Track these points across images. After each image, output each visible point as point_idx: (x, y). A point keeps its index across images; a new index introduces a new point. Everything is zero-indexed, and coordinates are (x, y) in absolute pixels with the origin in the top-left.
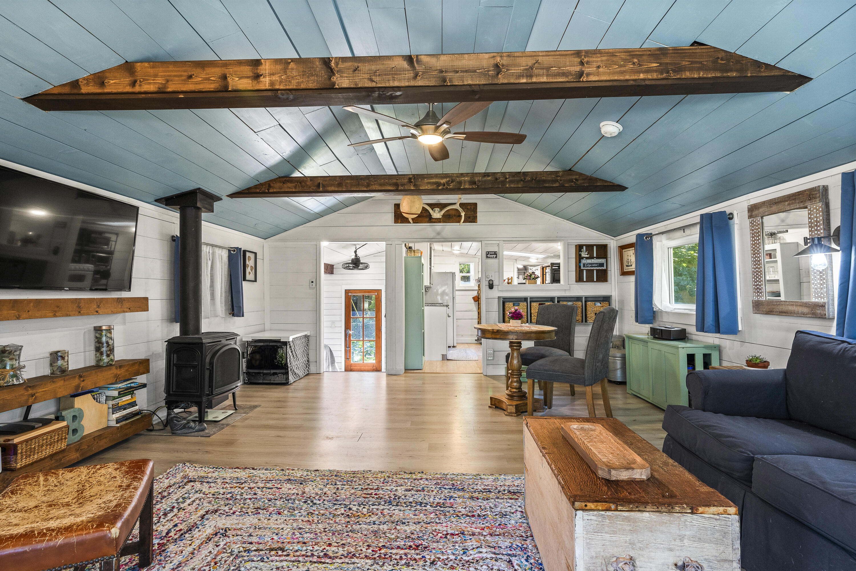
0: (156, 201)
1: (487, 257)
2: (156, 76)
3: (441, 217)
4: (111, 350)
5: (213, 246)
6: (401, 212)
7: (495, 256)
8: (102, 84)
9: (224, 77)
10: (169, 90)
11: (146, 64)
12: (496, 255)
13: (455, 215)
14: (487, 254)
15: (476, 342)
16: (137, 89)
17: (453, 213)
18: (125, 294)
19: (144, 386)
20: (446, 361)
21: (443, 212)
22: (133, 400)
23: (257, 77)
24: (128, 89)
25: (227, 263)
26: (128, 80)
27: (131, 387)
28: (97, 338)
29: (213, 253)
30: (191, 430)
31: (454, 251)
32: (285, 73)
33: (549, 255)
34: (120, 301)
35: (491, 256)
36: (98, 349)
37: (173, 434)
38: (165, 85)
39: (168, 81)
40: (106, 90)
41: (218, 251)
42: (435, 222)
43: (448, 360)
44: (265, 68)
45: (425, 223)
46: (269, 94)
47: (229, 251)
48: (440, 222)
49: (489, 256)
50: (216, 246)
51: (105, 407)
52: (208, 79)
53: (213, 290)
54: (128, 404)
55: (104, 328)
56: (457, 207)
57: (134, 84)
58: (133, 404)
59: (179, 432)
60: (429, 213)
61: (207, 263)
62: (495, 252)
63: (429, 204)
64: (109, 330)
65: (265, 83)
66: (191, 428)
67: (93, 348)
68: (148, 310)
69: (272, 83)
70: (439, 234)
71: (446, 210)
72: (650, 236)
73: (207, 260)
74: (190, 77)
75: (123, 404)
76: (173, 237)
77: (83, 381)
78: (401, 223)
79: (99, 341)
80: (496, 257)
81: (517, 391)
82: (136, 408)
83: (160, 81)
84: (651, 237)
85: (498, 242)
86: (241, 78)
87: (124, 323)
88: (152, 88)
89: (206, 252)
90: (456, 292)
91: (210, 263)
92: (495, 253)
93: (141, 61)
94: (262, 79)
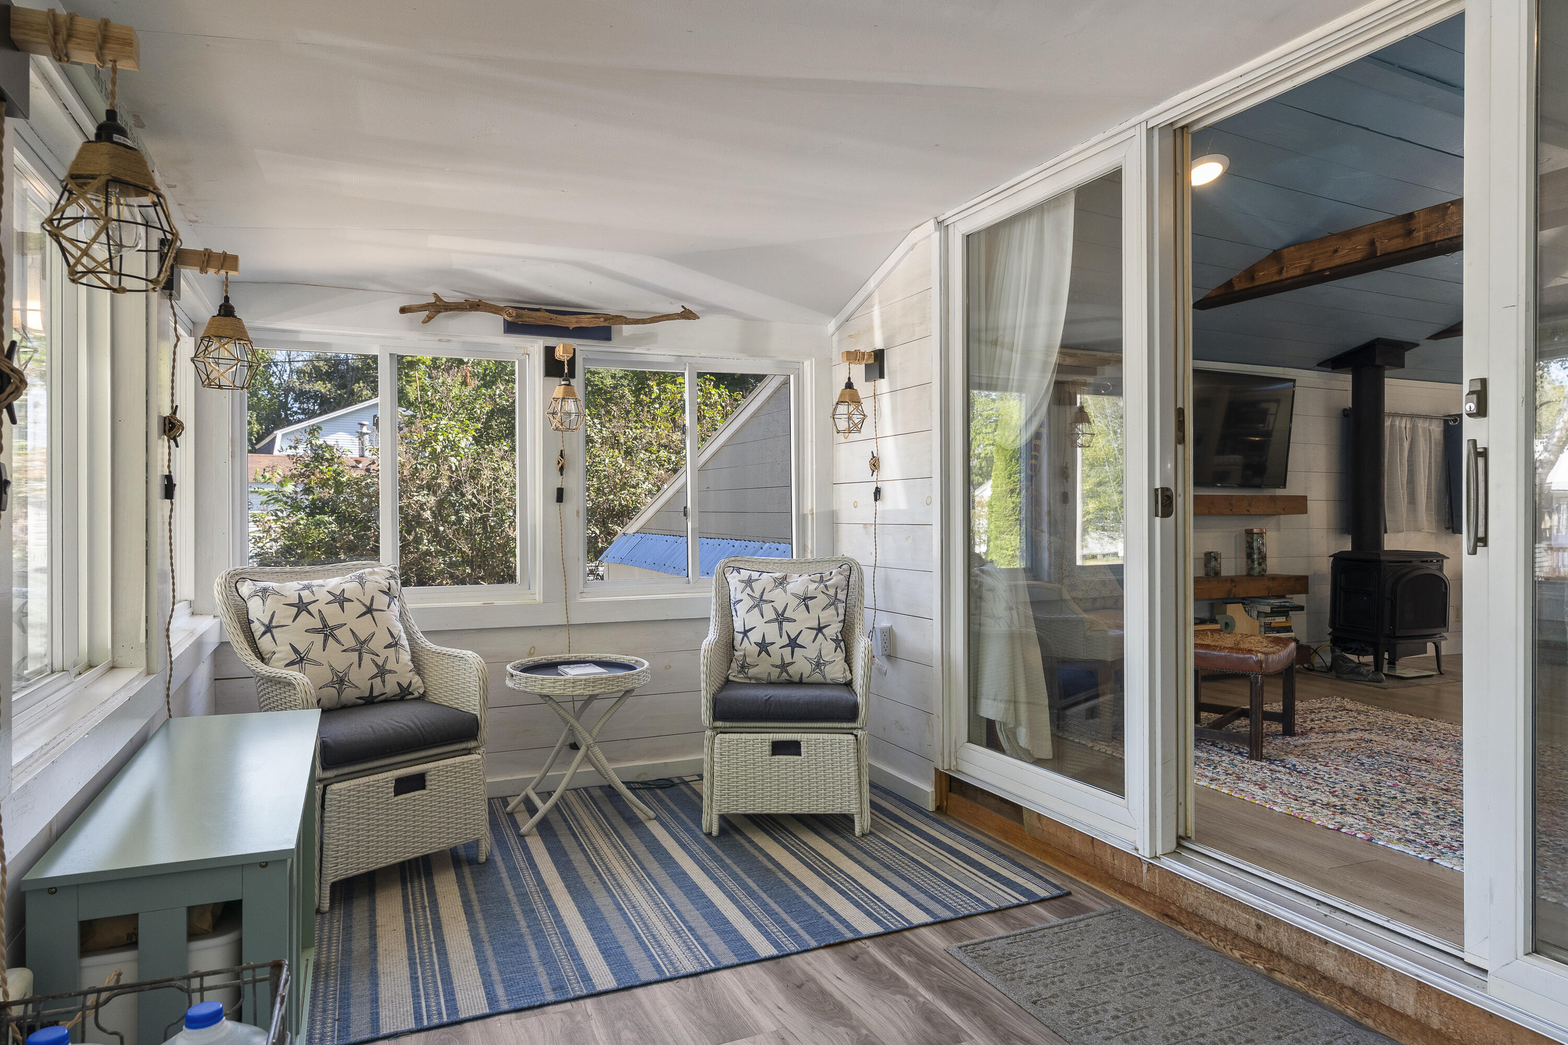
0: (1319, 365)
2: (1302, 258)
4: (1263, 558)
5: (1412, 416)
8: (1252, 278)
9: (1372, 243)
10: (1315, 269)
11: (1292, 249)
16: (1285, 275)
18: (1280, 492)
19: (1301, 608)
22: (1288, 625)
23: (1409, 233)
24: (1276, 278)
25: (1442, 442)
26: (1275, 269)
27: (1285, 607)
28: (1248, 542)
29: (1414, 429)
30: (1362, 678)
32: (1444, 220)
34: (1273, 499)
36: (1250, 556)
37: (1338, 678)
38: (1310, 267)
39: (1313, 261)
40: (1256, 284)
41: (1421, 424)
44: (1419, 223)
46: (1425, 248)
47: (1446, 422)
50: (1419, 416)
51: (1257, 623)
52: (1355, 249)
53: (1413, 488)
54: (1283, 627)
55: (1255, 531)
57: (1280, 271)
58: (1288, 629)
59: (1345, 676)
61: (1401, 445)
64: (1261, 534)
65: (1419, 237)
66: (1361, 674)
67: (1244, 555)
68: (1306, 513)
69: (1427, 236)
73: (1401, 439)
74: (1336, 251)
75: (1277, 625)
76: (1345, 410)
77: (1235, 586)
79: (1250, 546)
82: (1292, 634)
83: (1306, 262)
86: (1390, 239)
87: (1279, 529)
88: (1298, 272)
89: (1400, 427)
91: (1406, 445)
93: (1288, 246)
94: (1415, 234)
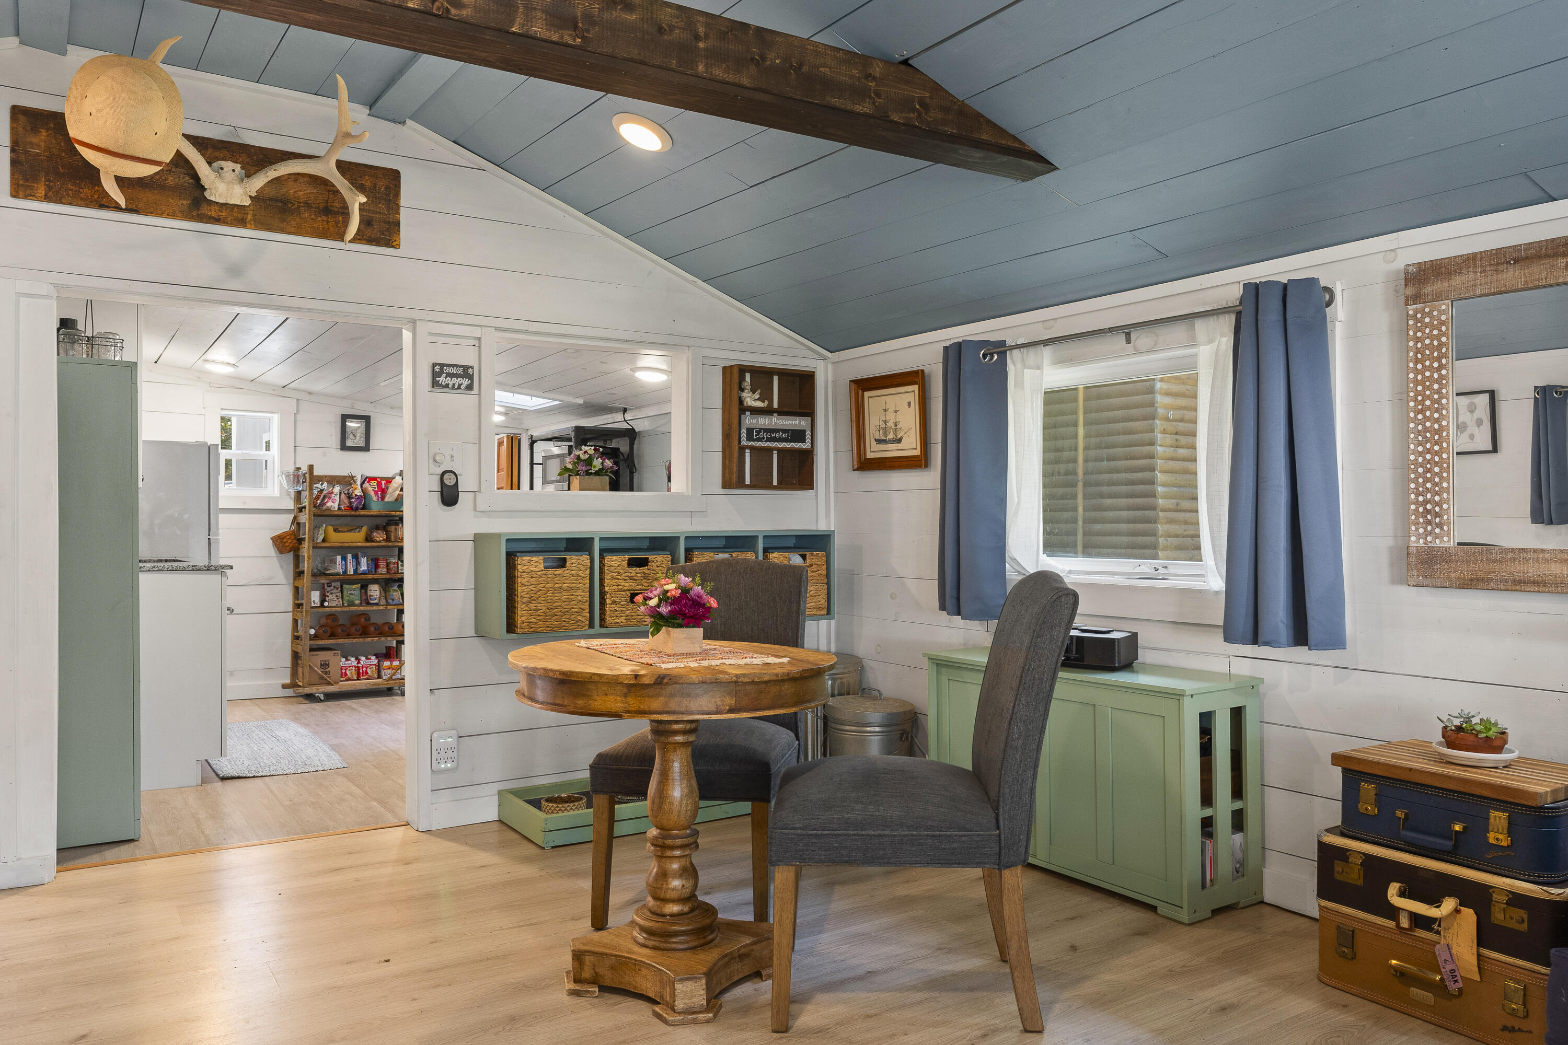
1: (435, 384)
3: (247, 202)
6: (69, 143)
7: (466, 382)
12: (471, 378)
13: (308, 205)
14: (435, 375)
15: (290, 692)
17: (302, 192)
20: (219, 784)
21: (259, 182)
31: (210, 367)
33: (571, 399)
35: (451, 381)
42: (217, 221)
43: (224, 779)
45: (172, 215)
48: (241, 222)
49: (442, 379)
56: (327, 170)
60: (196, 177)
62: (466, 368)
63: (199, 142)
70: (235, 271)
71: (273, 173)
72: (1000, 349)
78: (47, 198)
80: (470, 387)
81: (686, 908)
84: (1003, 355)
85: (477, 332)
90: (222, 517)
92: (466, 372)
